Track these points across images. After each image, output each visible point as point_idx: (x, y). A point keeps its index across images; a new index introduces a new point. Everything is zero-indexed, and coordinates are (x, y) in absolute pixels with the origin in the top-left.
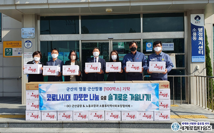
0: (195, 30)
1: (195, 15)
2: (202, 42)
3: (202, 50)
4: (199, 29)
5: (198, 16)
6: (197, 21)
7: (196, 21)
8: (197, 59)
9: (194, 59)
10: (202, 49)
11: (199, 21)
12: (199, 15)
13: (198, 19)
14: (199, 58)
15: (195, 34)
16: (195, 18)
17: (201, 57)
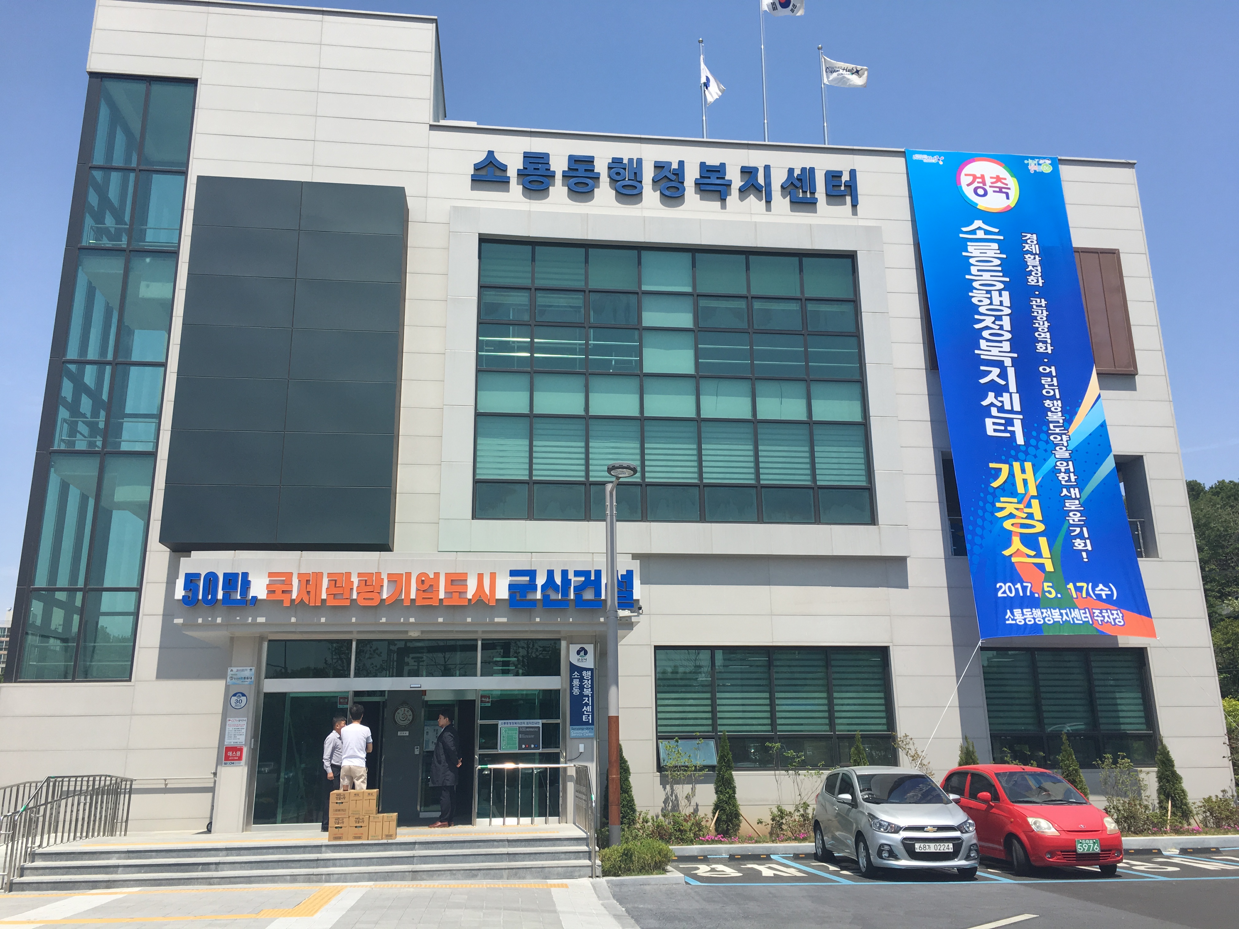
0: (577, 675)
1: (578, 647)
2: (590, 698)
3: (589, 715)
4: (584, 673)
5: (583, 649)
6: (581, 658)
7: (578, 657)
8: (580, 731)
9: (573, 732)
10: (589, 712)
11: (585, 658)
12: (586, 647)
13: (582, 653)
14: (583, 729)
15: (576, 682)
16: (578, 653)
17: (587, 729)
